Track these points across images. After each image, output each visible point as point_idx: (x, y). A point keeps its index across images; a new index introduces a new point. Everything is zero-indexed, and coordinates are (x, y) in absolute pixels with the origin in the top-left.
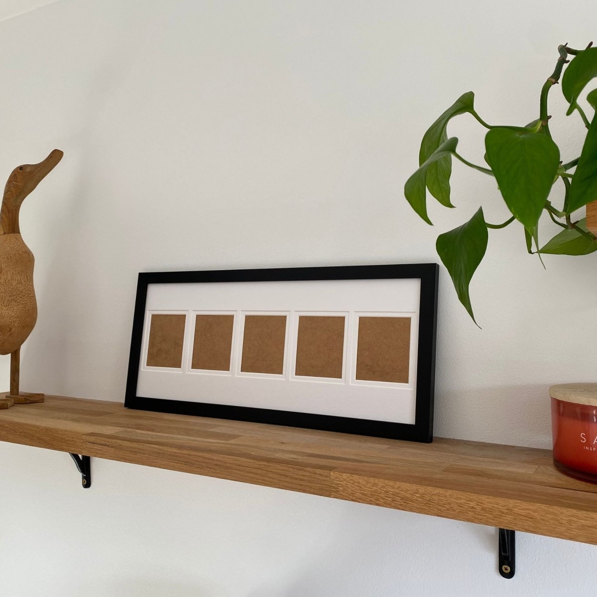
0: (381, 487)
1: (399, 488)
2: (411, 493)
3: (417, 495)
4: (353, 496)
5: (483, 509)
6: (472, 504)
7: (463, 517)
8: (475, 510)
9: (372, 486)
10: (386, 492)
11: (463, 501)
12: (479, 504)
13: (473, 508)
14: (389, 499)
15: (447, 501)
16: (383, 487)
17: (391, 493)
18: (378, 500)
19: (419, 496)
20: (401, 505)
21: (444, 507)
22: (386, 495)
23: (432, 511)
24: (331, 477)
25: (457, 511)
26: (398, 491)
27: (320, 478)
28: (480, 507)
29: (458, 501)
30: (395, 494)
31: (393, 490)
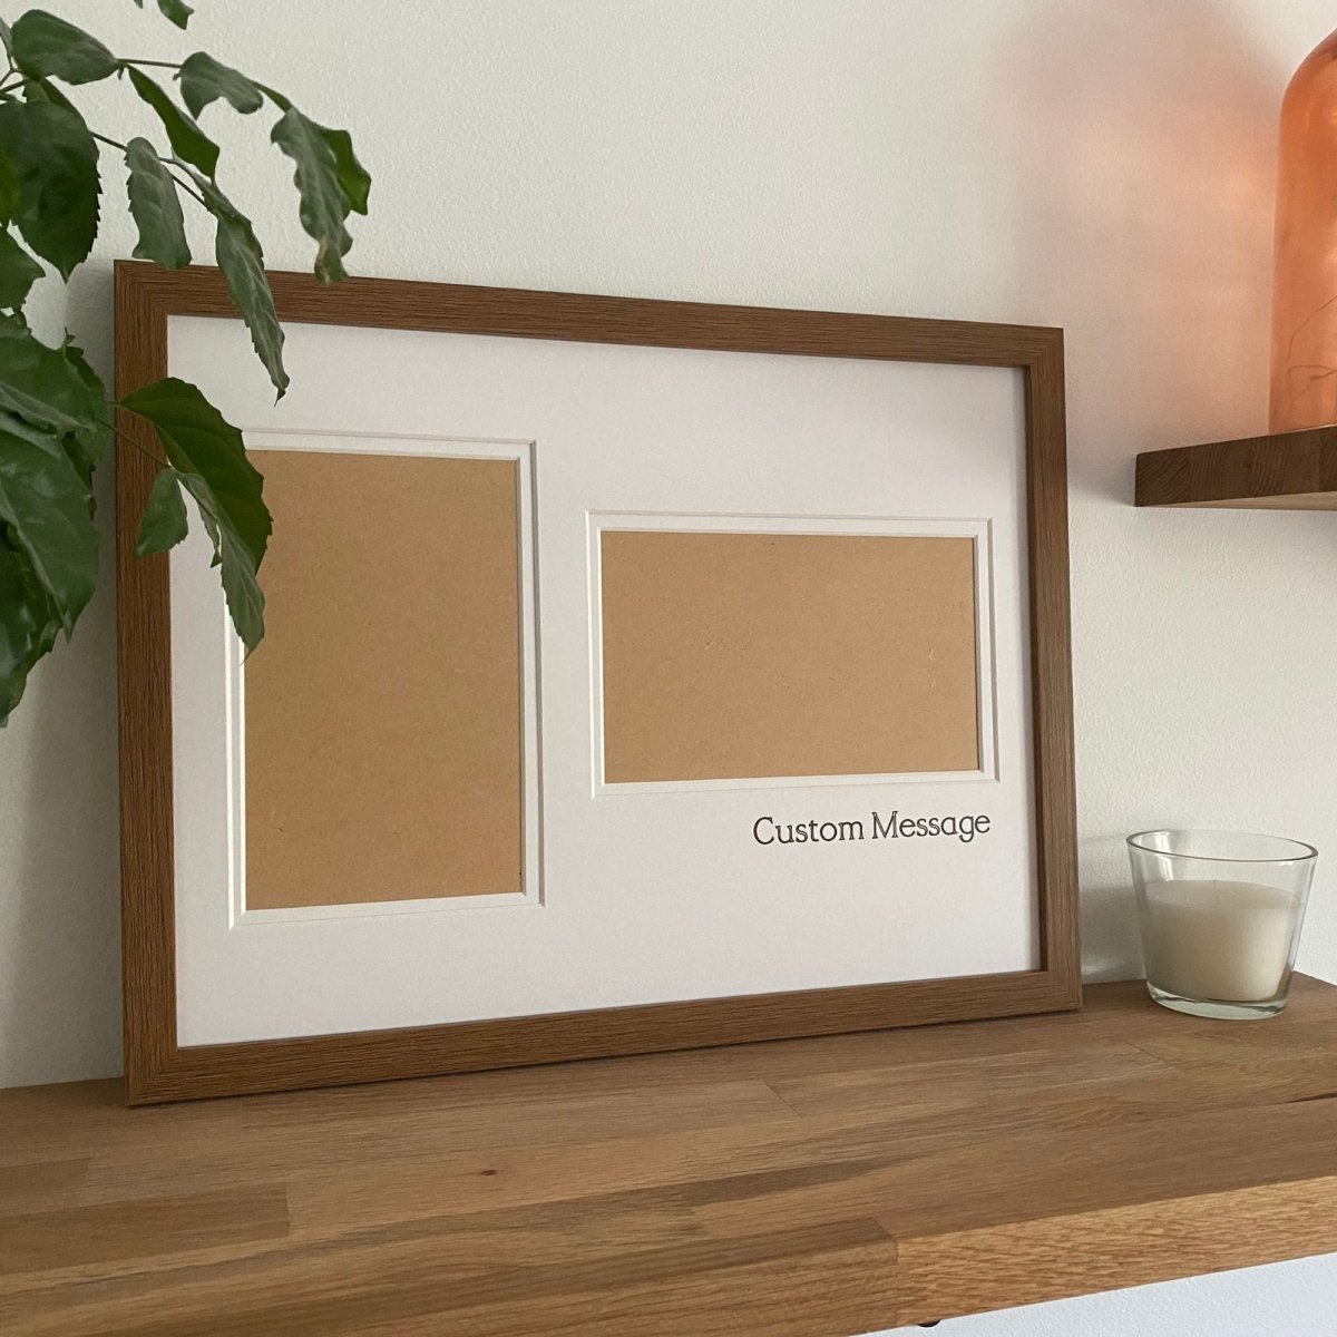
0: (1057, 1241)
1: (1108, 1226)
2: (1140, 1230)
3: (1154, 1232)
4: (974, 1296)
5: (1313, 1215)
6: (1289, 1210)
7: (1267, 1252)
8: (1294, 1225)
9: (1032, 1246)
10: (1071, 1250)
11: (1267, 1212)
12: (1303, 1205)
13: (1290, 1219)
14: (1080, 1269)
15: (1230, 1222)
16: (1065, 1238)
17: (1087, 1247)
18: (1047, 1284)
19: (1160, 1231)
20: (1112, 1275)
21: (1222, 1242)
22: (1069, 1260)
23: (1194, 1265)
24: (899, 1260)
25: (1254, 1241)
26: (1104, 1236)
27: (860, 1274)
28: (1306, 1212)
29: (1256, 1215)
30: (1098, 1250)
31: (1088, 1239)
